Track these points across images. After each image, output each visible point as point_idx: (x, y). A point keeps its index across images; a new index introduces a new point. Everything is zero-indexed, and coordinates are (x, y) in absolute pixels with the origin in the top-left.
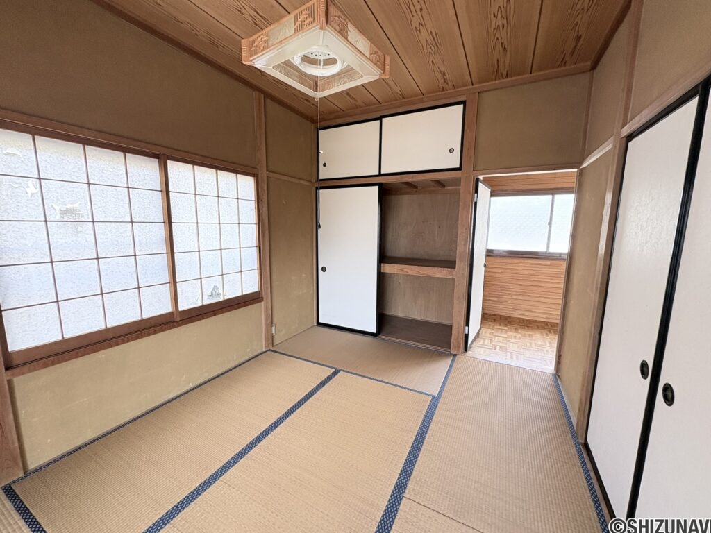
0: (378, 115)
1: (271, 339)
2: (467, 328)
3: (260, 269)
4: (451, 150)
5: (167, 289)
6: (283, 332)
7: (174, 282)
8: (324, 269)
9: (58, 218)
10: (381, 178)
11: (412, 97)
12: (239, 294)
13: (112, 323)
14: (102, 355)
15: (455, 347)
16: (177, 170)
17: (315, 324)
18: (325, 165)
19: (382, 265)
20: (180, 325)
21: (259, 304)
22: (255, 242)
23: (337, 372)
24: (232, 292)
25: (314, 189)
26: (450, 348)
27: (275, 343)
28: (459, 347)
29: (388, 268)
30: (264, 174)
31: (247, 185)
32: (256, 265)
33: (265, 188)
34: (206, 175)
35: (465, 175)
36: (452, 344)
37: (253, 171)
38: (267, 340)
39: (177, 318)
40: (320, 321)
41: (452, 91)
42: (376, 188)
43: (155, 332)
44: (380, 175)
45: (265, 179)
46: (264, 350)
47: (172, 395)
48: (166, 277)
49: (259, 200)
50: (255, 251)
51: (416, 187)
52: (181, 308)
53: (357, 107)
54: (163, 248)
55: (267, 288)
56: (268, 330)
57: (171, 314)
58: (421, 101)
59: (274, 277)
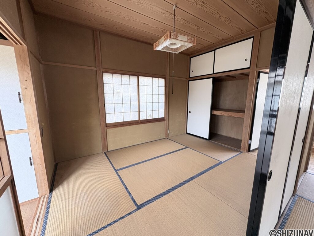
0: (214, 49)
1: (168, 135)
2: (250, 141)
3: (165, 110)
4: (246, 60)
5: (138, 113)
6: (172, 133)
7: (139, 112)
8: (190, 112)
9: (116, 93)
10: (213, 75)
11: (228, 39)
12: (157, 117)
13: (125, 121)
14: (122, 128)
15: (242, 148)
16: (142, 79)
17: (186, 133)
18: (192, 71)
19: (213, 111)
20: (140, 124)
21: (163, 122)
22: (164, 101)
23: (187, 148)
24: (155, 116)
25: (188, 81)
26: (240, 149)
27: (169, 137)
28: (244, 149)
29: (216, 113)
30: (168, 77)
31: (162, 81)
32: (164, 109)
33: (168, 82)
34: (149, 79)
35: (252, 70)
36: (241, 147)
37: (164, 77)
38: (166, 135)
39: (139, 122)
40: (188, 132)
41: (247, 33)
42: (212, 79)
43: (134, 125)
44: (213, 73)
45: (168, 79)
46: (165, 138)
47: (137, 144)
48: (137, 110)
49: (166, 86)
50: (164, 104)
51: (235, 77)
52: (140, 119)
53: (205, 47)
54: (137, 102)
55: (167, 117)
56: (167, 131)
57: (138, 120)
58: (232, 40)
59: (170, 113)
